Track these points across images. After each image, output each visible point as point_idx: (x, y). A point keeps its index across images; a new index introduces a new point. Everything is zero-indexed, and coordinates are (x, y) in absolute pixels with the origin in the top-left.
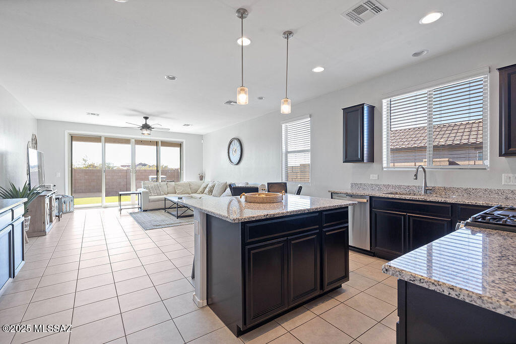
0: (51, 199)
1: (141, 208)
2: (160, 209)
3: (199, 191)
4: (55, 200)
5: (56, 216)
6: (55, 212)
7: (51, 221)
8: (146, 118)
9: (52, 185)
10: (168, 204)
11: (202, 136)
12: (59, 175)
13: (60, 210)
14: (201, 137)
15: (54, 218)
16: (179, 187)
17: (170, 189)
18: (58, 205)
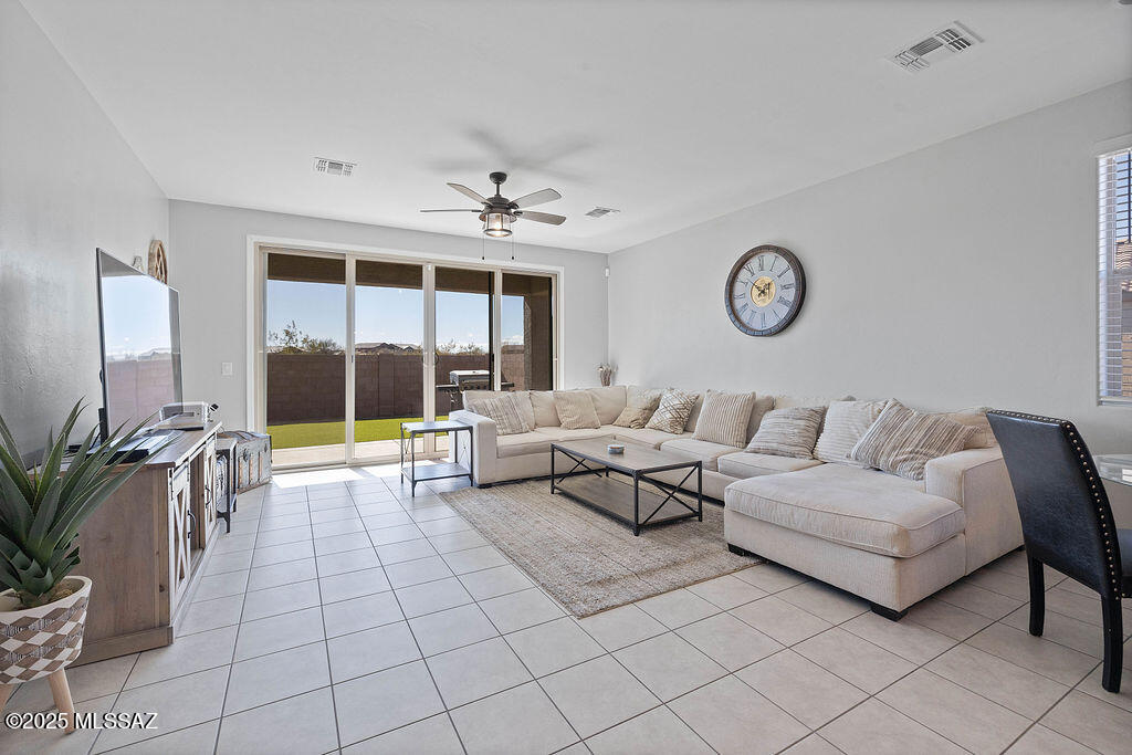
0: (196, 466)
1: (471, 476)
2: (524, 480)
3: (625, 417)
4: (214, 460)
5: (219, 515)
6: (214, 502)
7: (198, 544)
8: (499, 178)
9: (206, 405)
10: (564, 463)
11: (606, 255)
12: (229, 369)
13: (233, 487)
14: (603, 259)
15: (209, 528)
16: (569, 407)
17: (544, 412)
18: (224, 472)
